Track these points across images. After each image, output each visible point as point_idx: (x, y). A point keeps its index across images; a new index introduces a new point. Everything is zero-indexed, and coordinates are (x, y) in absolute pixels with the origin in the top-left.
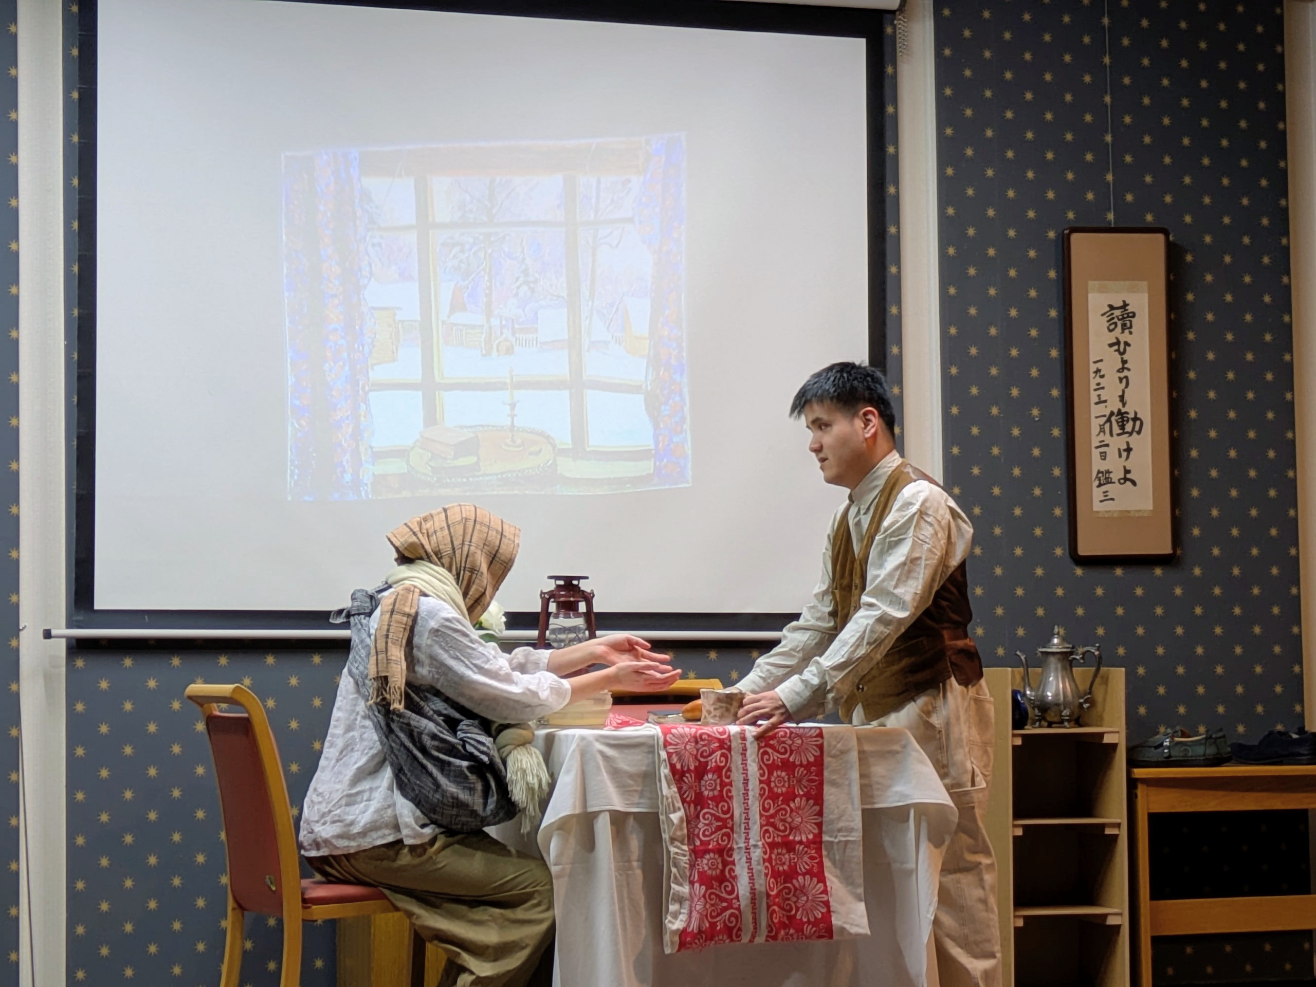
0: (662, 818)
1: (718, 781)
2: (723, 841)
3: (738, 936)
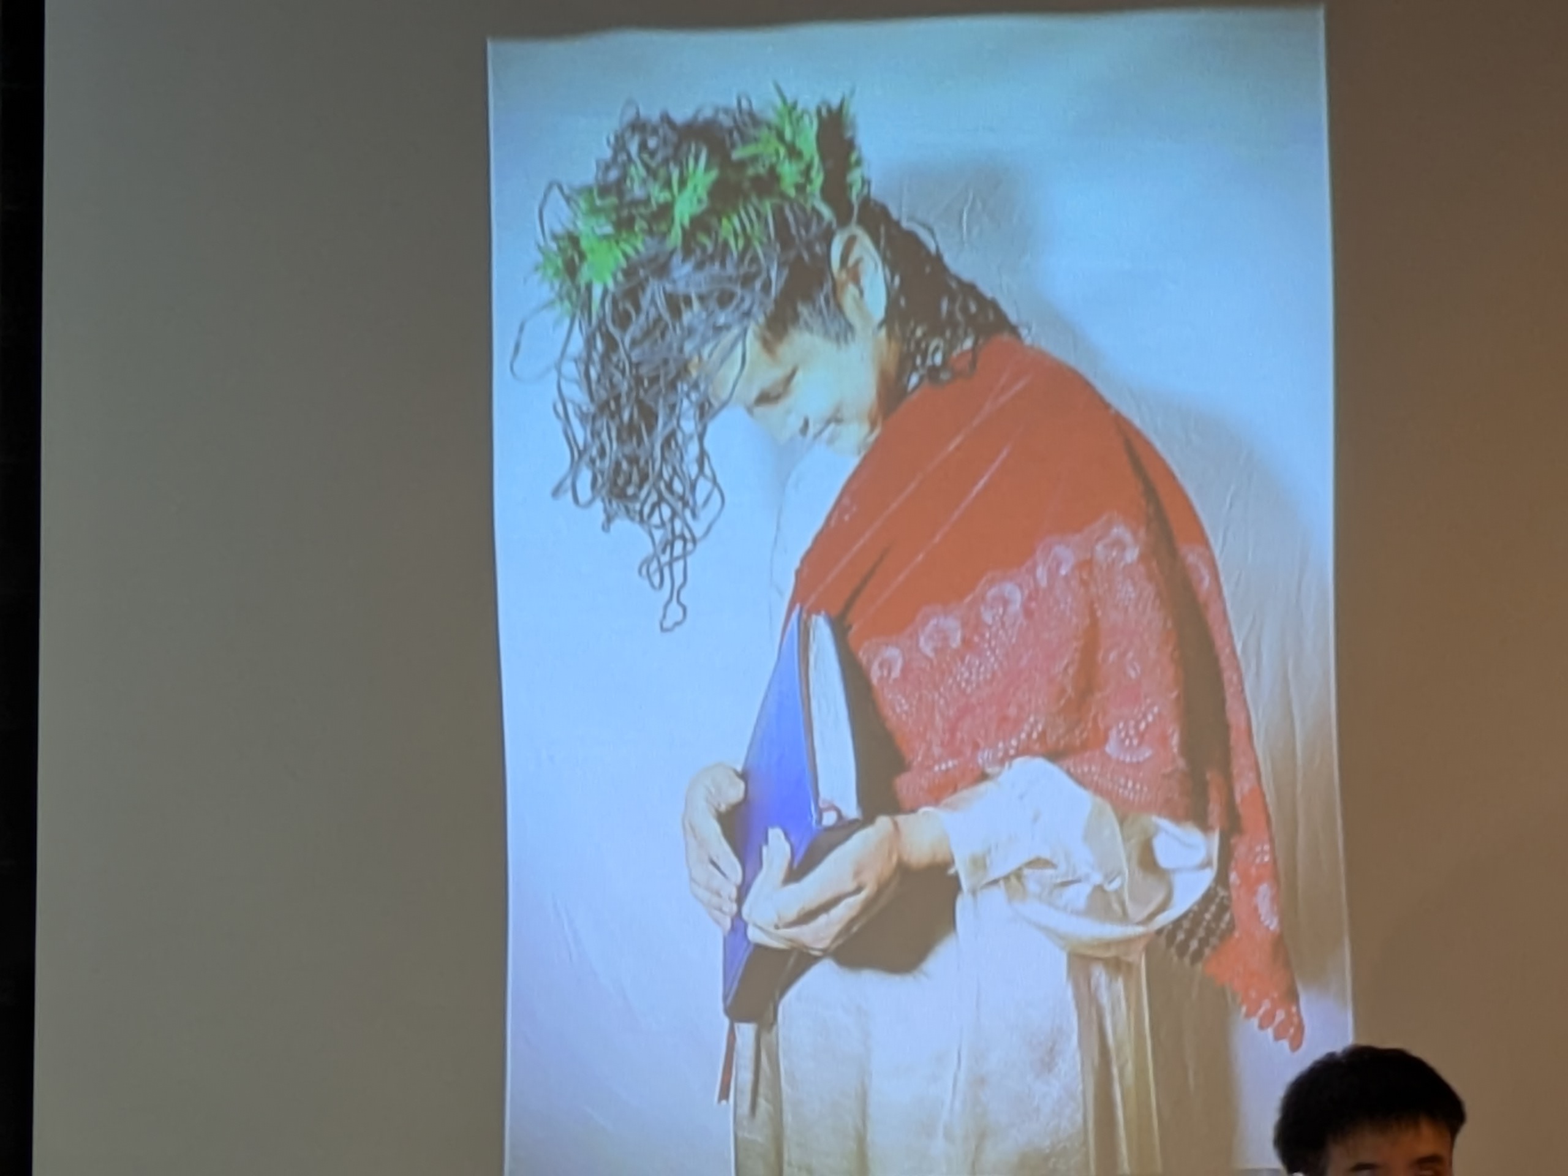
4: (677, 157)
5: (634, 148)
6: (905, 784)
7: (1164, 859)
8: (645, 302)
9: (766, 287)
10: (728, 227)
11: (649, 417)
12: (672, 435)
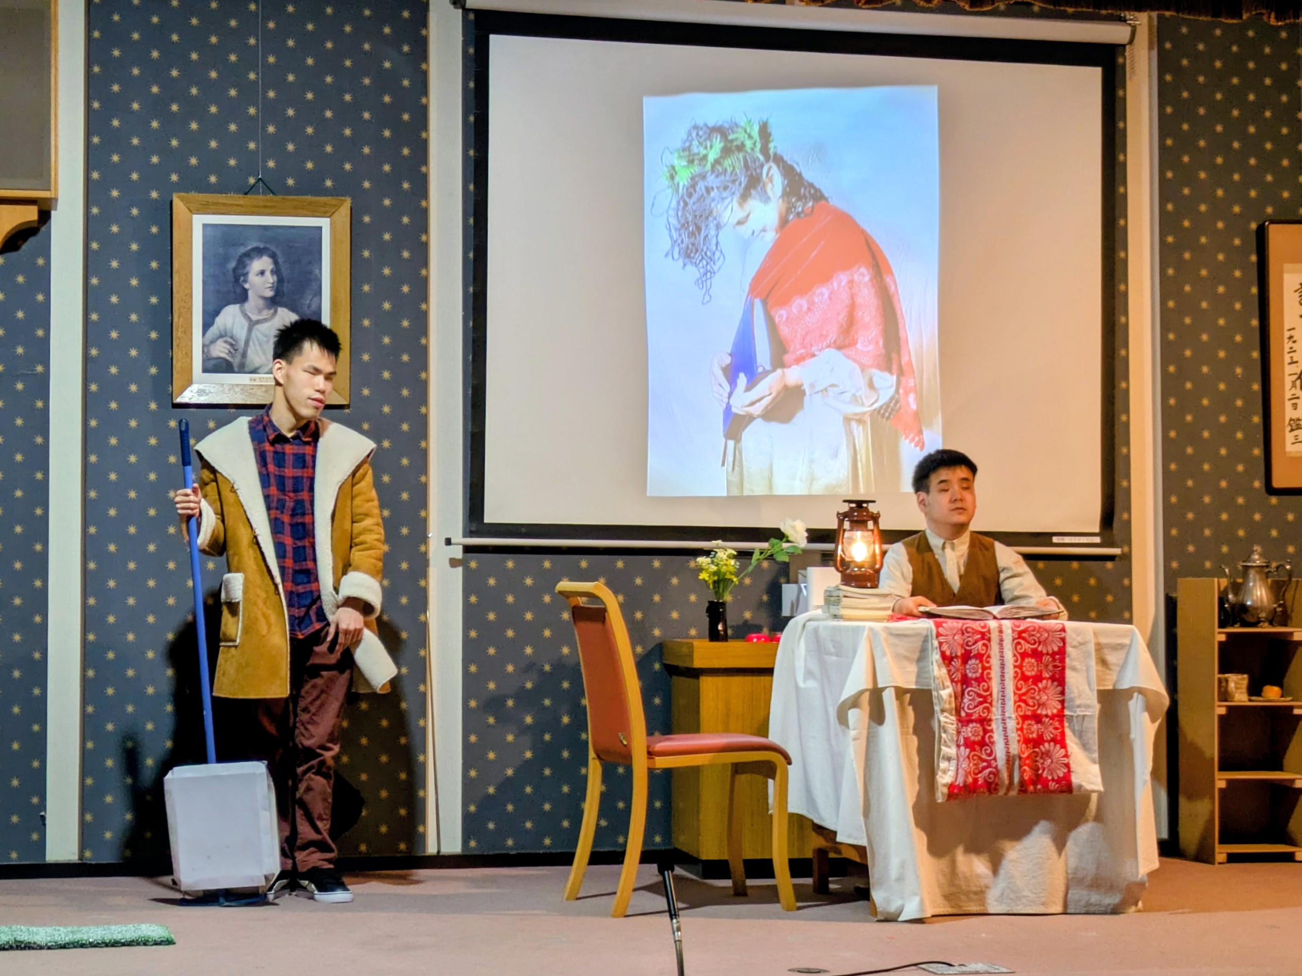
0: (934, 693)
1: (980, 665)
2: (984, 713)
3: (996, 790)
4: (709, 138)
5: (694, 134)
6: (787, 358)
7: (876, 385)
8: (698, 189)
9: (740, 184)
10: (727, 163)
11: (699, 229)
12: (706, 236)
